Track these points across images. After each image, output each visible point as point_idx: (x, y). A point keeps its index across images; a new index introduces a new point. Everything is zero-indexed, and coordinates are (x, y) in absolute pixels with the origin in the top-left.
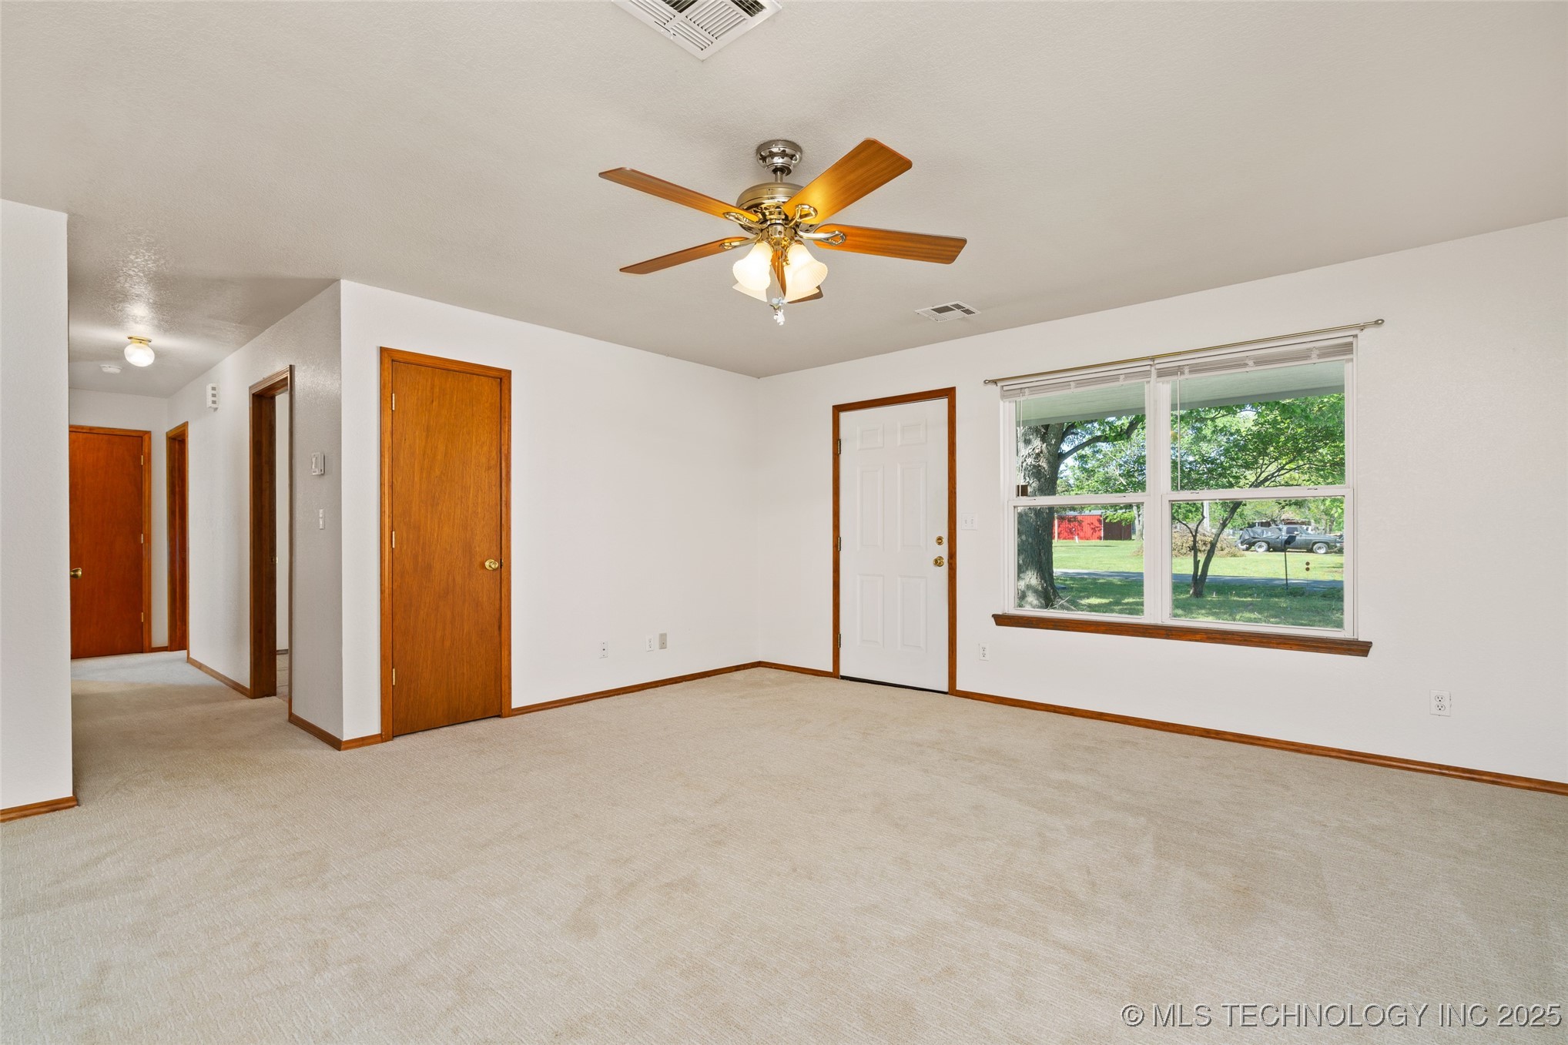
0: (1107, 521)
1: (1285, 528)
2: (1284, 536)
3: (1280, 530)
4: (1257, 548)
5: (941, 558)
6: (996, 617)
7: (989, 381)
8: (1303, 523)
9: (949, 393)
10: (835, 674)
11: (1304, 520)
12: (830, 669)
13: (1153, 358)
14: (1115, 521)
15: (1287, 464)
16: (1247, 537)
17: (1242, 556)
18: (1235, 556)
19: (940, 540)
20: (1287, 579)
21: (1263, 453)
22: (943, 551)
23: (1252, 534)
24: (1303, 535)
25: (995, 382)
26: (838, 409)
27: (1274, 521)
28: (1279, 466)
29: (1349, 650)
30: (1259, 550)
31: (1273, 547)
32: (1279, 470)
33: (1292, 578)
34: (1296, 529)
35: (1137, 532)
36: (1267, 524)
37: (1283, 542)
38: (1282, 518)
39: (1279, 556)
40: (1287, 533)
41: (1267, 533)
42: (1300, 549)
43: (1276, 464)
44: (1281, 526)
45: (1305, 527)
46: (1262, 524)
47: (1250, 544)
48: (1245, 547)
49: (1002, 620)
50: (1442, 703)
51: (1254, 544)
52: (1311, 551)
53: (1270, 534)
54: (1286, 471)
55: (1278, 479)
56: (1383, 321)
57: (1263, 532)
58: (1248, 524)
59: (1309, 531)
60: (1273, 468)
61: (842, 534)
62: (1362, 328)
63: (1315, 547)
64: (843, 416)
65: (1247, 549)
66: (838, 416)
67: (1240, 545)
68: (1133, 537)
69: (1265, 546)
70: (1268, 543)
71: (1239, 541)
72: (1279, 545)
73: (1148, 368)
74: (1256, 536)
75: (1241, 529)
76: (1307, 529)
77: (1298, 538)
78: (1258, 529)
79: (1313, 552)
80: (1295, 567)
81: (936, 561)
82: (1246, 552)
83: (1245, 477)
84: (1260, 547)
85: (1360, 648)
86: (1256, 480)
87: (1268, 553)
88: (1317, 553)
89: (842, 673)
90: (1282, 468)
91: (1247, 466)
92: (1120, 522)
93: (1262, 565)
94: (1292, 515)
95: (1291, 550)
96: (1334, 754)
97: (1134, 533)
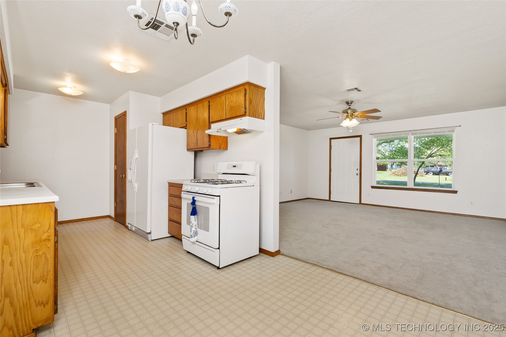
0: (379, 165)
1: (439, 167)
2: (439, 170)
3: (437, 168)
4: (429, 174)
5: (358, 173)
6: (371, 186)
7: (371, 134)
8: (445, 166)
9: (360, 136)
10: (329, 200)
11: (446, 165)
12: (328, 199)
13: (410, 131)
14: (381, 165)
15: (440, 149)
16: (426, 170)
17: (424, 176)
18: (422, 176)
19: (357, 170)
20: (439, 183)
21: (433, 145)
22: (358, 172)
23: (428, 169)
24: (445, 170)
25: (372, 134)
26: (331, 139)
27: (435, 165)
28: (438, 150)
29: (453, 192)
30: (430, 174)
31: (435, 174)
32: (437, 151)
33: (441, 183)
34: (443, 168)
35: (388, 168)
36: (433, 166)
37: (438, 172)
38: (438, 164)
39: (437, 176)
40: (440, 169)
41: (433, 169)
42: (444, 174)
43: (436, 149)
44: (437, 167)
45: (446, 167)
46: (431, 166)
47: (427, 173)
48: (425, 173)
49: (373, 187)
50: (472, 203)
51: (428, 173)
52: (447, 175)
53: (434, 169)
54: (440, 151)
55: (437, 153)
56: (461, 126)
57: (431, 169)
58: (426, 166)
59: (447, 169)
60: (436, 150)
61: (332, 168)
62: (457, 127)
63: (449, 174)
64: (332, 140)
65: (426, 174)
66: (331, 141)
67: (424, 173)
68: (387, 170)
69: (432, 173)
70: (433, 172)
71: (424, 172)
72: (437, 173)
73: (409, 133)
74: (429, 170)
75: (424, 168)
76: (447, 168)
77: (443, 171)
78: (430, 168)
79: (448, 175)
80: (442, 180)
81: (357, 174)
82: (426, 175)
83: (427, 152)
84: (430, 173)
85: (455, 192)
86: (430, 153)
87: (433, 175)
88: (450, 176)
89: (331, 200)
90: (439, 150)
91: (428, 149)
92: (383, 165)
93: (431, 179)
94: (441, 163)
95: (441, 175)
96: (449, 214)
97: (388, 169)
